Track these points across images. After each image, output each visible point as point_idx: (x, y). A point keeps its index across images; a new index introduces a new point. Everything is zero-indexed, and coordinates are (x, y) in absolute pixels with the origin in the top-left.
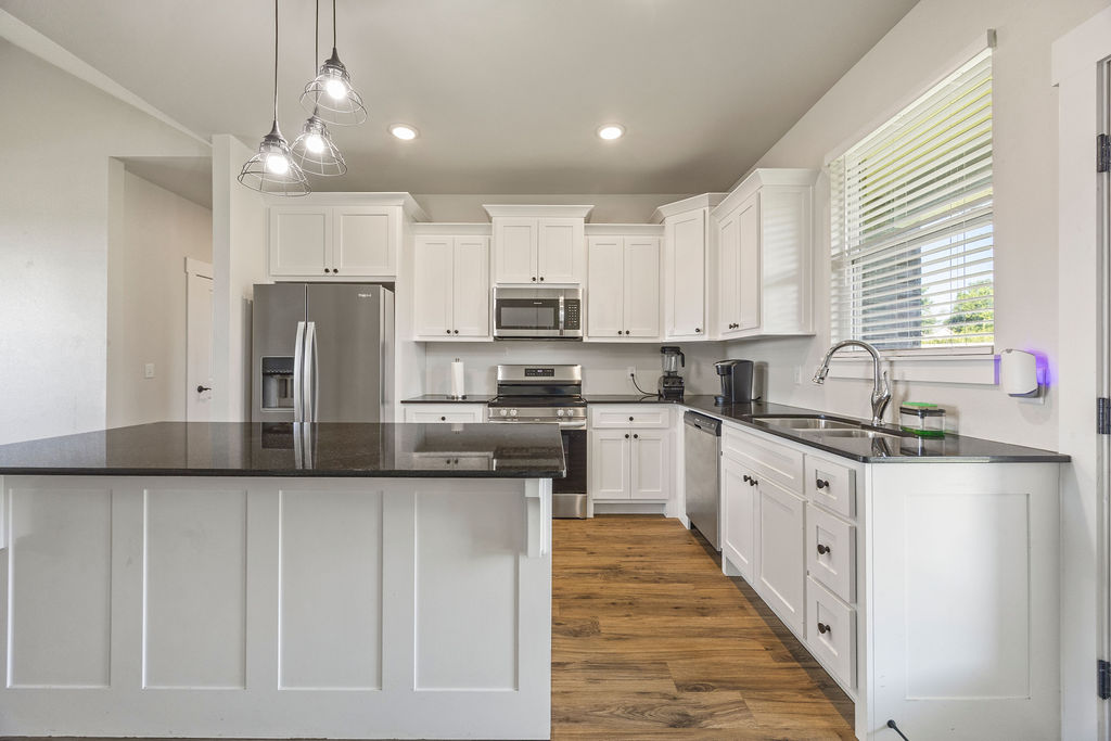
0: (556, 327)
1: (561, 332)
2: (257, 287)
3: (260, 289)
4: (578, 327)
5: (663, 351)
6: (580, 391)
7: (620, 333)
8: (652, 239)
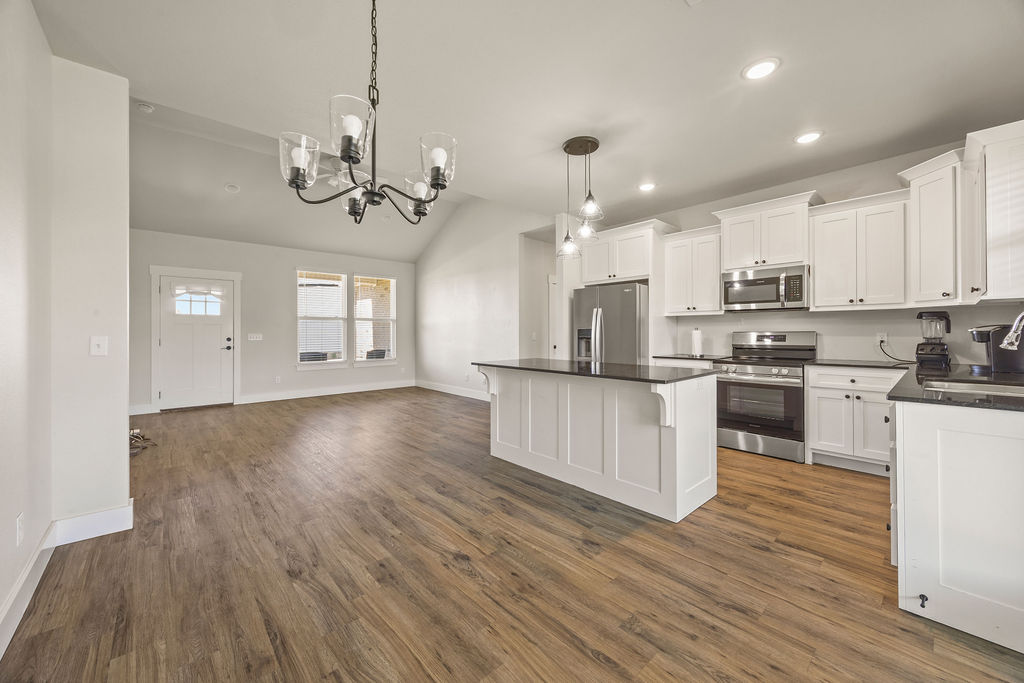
0: (778, 300)
1: (783, 304)
2: (576, 291)
3: (577, 292)
4: (800, 299)
5: (920, 316)
6: (815, 355)
7: (851, 301)
8: (895, 205)
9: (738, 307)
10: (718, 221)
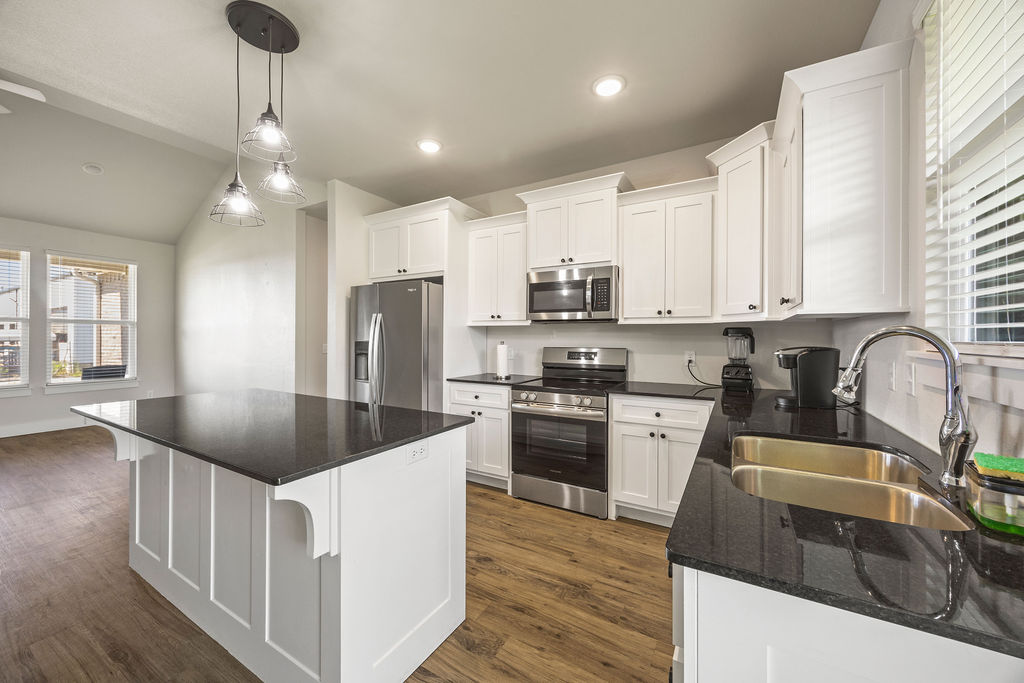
0: (584, 308)
1: (589, 315)
3: (356, 290)
4: (608, 308)
5: (726, 333)
6: (625, 376)
7: (660, 313)
8: (703, 197)
9: (544, 316)
10: (524, 207)
